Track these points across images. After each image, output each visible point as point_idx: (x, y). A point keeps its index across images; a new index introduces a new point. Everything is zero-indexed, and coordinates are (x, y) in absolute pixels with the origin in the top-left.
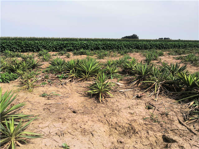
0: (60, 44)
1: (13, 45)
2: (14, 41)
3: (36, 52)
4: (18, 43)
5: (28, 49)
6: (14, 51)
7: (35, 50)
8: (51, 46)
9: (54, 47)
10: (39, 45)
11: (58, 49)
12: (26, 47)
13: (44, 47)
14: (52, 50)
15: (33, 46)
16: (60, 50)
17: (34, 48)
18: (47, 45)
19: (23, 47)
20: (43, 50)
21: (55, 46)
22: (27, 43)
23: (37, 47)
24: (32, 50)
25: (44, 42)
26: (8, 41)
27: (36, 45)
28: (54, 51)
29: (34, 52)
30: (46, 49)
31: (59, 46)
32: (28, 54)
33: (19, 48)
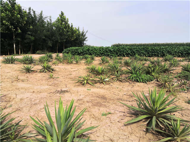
0: (187, 49)
1: (141, 50)
2: (142, 47)
3: (160, 57)
4: (145, 49)
5: (154, 54)
6: (141, 55)
7: (159, 55)
8: (177, 51)
9: (180, 53)
10: (164, 51)
11: (184, 55)
12: (152, 52)
13: (170, 53)
14: (177, 56)
15: (158, 52)
16: (186, 55)
17: (159, 53)
18: (172, 51)
19: (149, 52)
20: (168, 55)
21: (182, 52)
22: (154, 49)
23: (163, 52)
24: (156, 55)
25: (169, 48)
26: (138, 47)
27: (161, 50)
28: (179, 56)
29: (158, 56)
30: (171, 54)
31: (186, 52)
32: (153, 59)
33: (146, 53)
